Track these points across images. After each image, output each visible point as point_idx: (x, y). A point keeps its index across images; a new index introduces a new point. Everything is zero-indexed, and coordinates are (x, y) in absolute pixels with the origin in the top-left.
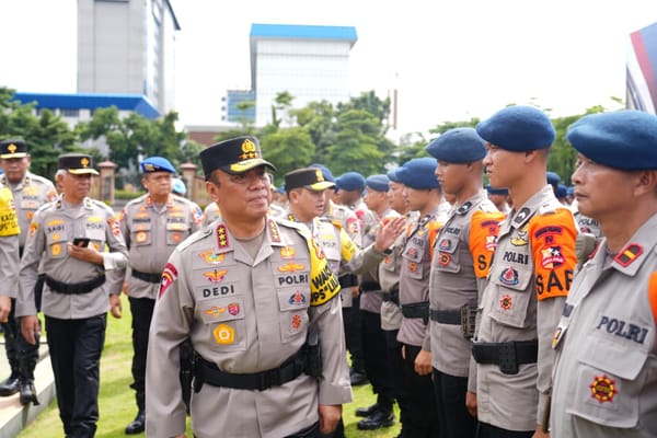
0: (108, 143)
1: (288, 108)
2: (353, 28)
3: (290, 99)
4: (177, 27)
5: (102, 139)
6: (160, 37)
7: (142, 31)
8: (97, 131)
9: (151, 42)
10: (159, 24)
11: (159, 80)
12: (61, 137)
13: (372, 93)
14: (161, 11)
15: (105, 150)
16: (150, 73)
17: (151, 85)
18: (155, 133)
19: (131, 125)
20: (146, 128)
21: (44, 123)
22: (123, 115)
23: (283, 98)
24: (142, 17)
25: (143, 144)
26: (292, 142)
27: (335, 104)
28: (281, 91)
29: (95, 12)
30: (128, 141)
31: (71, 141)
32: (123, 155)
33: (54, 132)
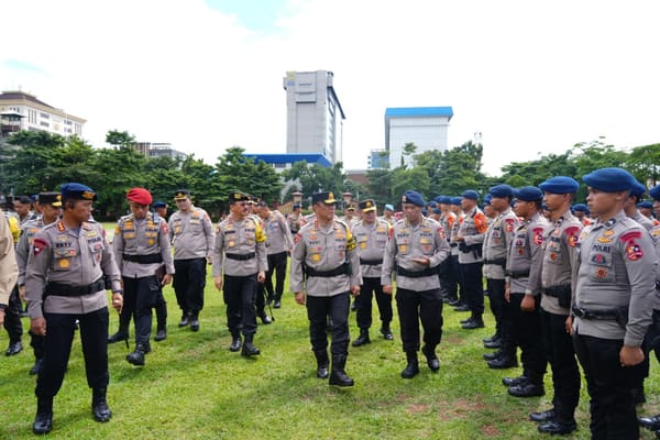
0: (301, 182)
1: (412, 154)
2: (450, 108)
3: (415, 148)
4: (343, 117)
5: (298, 179)
6: (333, 122)
7: (323, 119)
8: (294, 175)
9: (328, 125)
10: (333, 115)
11: (333, 147)
12: (270, 177)
13: (470, 143)
14: (334, 107)
15: (300, 186)
16: (328, 142)
17: (328, 149)
18: (328, 175)
19: (314, 171)
20: (323, 173)
21: (261, 169)
22: (310, 165)
23: (410, 148)
24: (323, 110)
25: (321, 182)
26: (415, 176)
27: (443, 152)
28: (409, 142)
29: (297, 110)
30: (313, 181)
31: (276, 180)
32: (309, 189)
33: (266, 174)
